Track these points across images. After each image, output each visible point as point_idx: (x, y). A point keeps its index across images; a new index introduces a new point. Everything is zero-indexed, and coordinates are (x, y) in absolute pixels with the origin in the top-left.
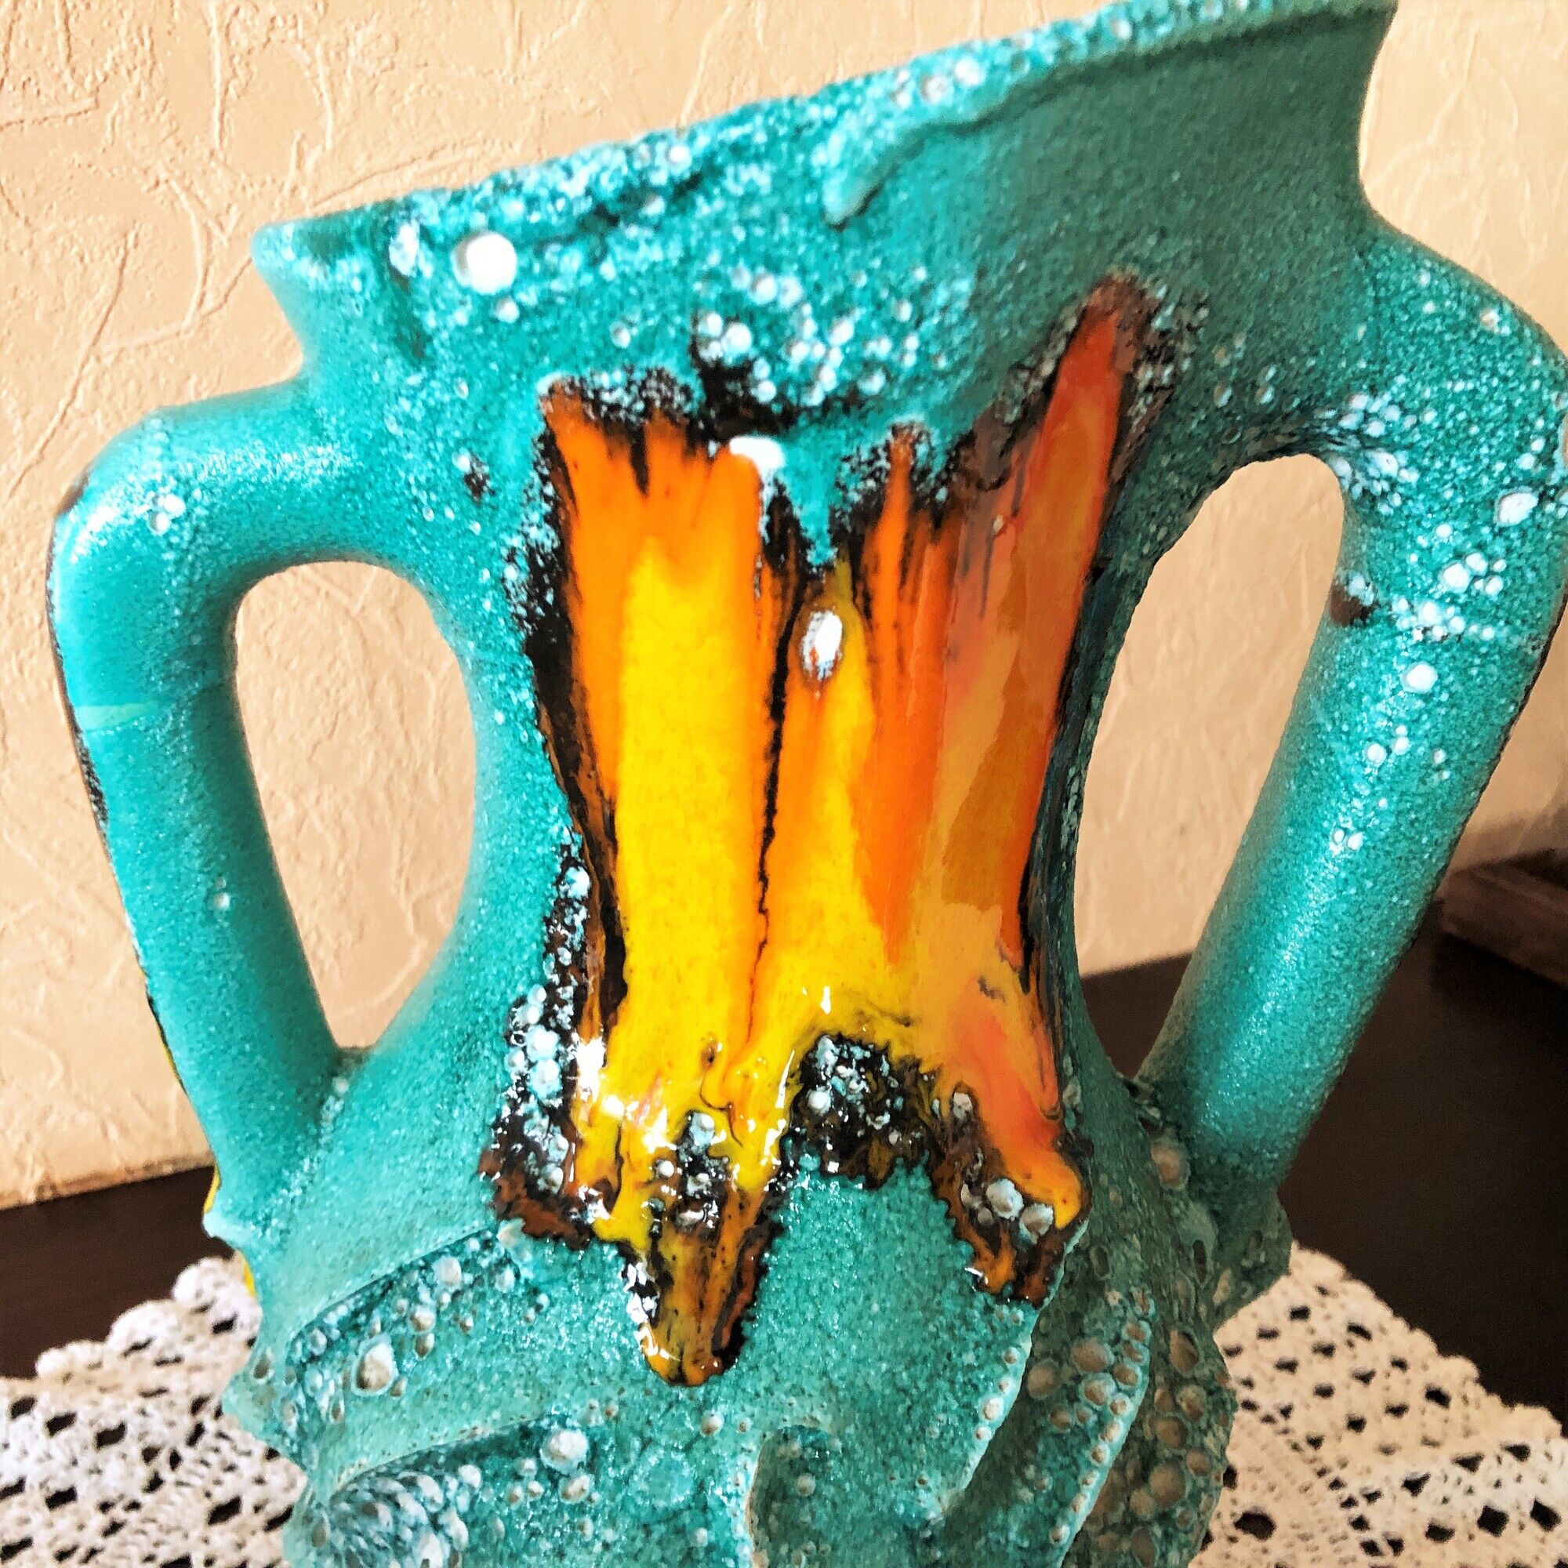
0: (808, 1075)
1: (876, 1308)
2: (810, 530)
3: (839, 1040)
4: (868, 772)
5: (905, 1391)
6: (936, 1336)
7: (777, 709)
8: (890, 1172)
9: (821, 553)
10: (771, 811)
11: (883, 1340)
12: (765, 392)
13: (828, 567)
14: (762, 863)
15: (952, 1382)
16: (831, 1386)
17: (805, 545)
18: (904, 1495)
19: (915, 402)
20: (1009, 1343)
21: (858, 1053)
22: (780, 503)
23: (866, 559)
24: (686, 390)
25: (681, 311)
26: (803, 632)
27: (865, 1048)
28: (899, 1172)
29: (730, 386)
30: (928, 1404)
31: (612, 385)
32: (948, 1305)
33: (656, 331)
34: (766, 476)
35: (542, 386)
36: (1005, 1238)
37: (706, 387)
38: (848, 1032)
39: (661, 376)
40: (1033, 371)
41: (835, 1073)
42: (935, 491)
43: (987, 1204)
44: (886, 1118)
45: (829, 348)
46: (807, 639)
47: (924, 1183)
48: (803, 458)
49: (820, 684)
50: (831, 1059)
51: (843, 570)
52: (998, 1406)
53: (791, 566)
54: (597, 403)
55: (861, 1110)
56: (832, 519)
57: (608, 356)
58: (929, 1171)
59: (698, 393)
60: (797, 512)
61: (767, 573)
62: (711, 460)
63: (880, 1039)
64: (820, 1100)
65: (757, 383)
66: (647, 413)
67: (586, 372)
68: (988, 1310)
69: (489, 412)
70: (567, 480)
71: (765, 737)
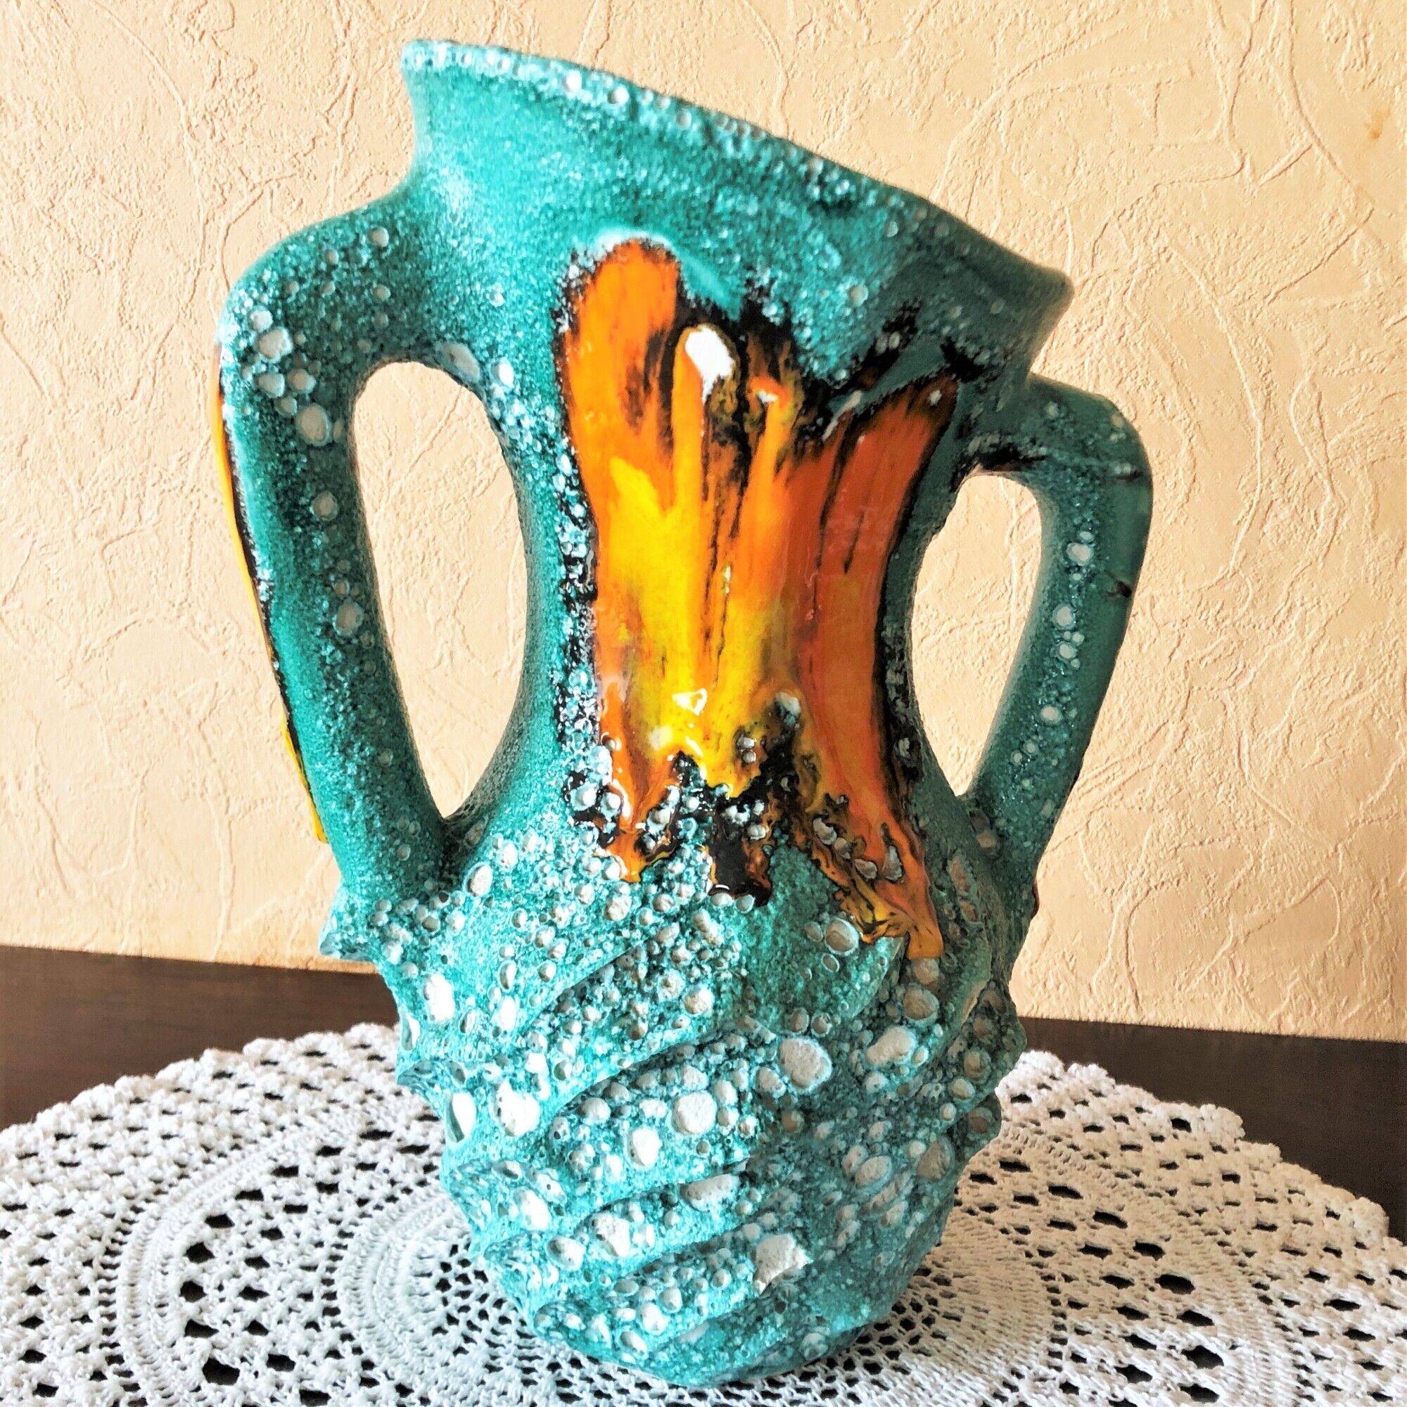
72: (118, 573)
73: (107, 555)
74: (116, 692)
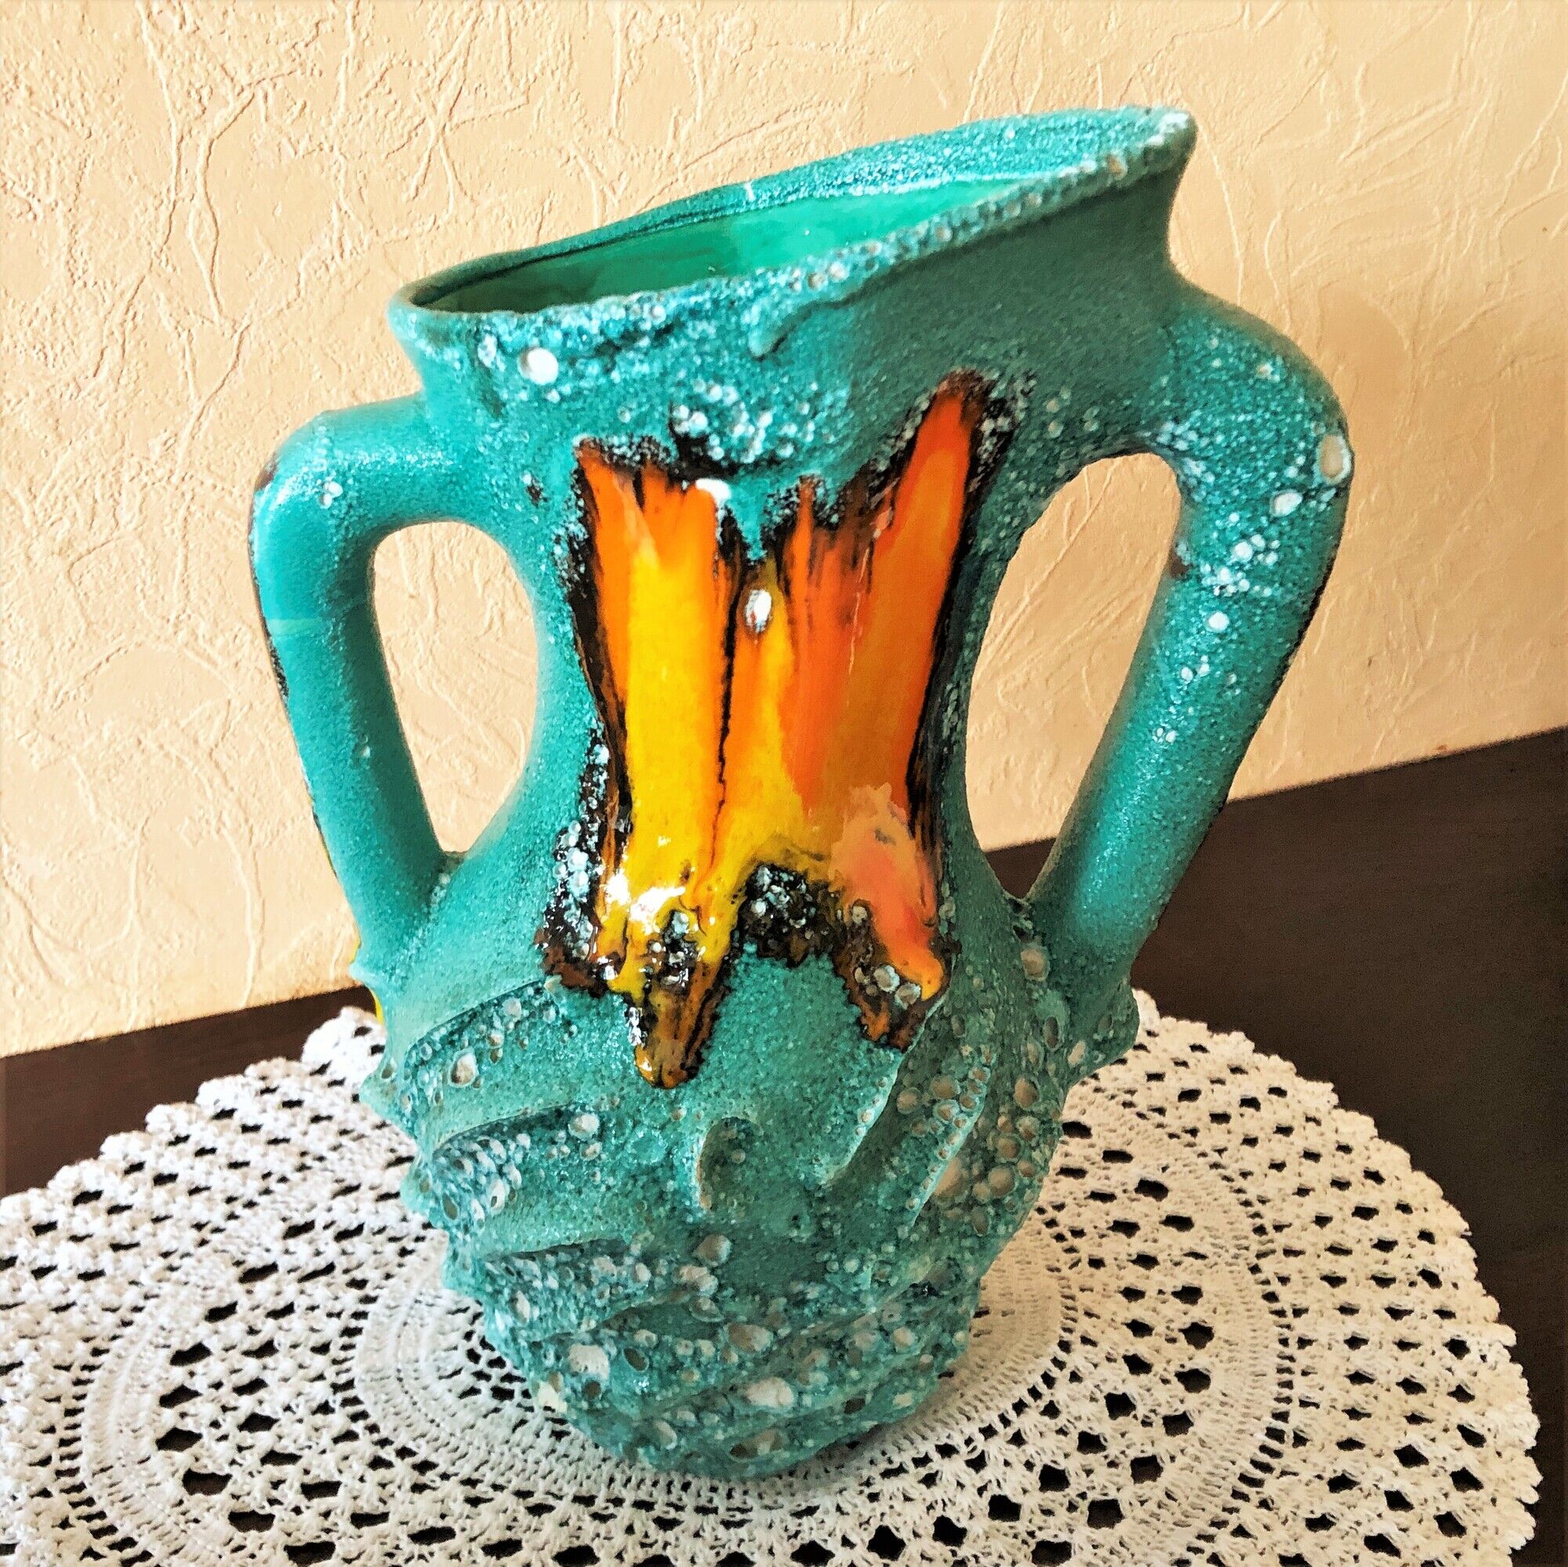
0: (751, 890)
1: (791, 1045)
2: (749, 538)
3: (773, 868)
4: (790, 694)
5: (809, 1100)
6: (832, 1066)
7: (730, 650)
8: (805, 956)
9: (755, 553)
10: (726, 716)
11: (796, 1066)
12: (717, 453)
13: (760, 561)
14: (721, 750)
15: (841, 1096)
16: (759, 1094)
17: (746, 547)
18: (805, 1168)
19: (814, 462)
20: (880, 1075)
21: (785, 877)
22: (729, 521)
23: (785, 557)
24: (666, 450)
25: (662, 404)
26: (746, 602)
27: (790, 874)
28: (811, 958)
29: (694, 450)
30: (824, 1111)
31: (619, 443)
32: (842, 1046)
33: (646, 414)
34: (719, 504)
35: (576, 441)
36: (884, 1005)
37: (679, 448)
38: (778, 864)
39: (650, 440)
40: (898, 437)
41: (769, 889)
42: (830, 516)
43: (874, 983)
44: (803, 921)
45: (757, 429)
46: (748, 607)
47: (828, 965)
48: (743, 494)
49: (757, 635)
50: (767, 880)
51: (771, 565)
52: (871, 1114)
53: (737, 560)
54: (611, 455)
55: (786, 915)
56: (763, 533)
57: (616, 427)
58: (832, 958)
59: (674, 453)
60: (739, 526)
61: (722, 564)
62: (684, 492)
63: (800, 869)
64: (760, 907)
65: (712, 448)
66: (642, 462)
67: (603, 436)
68: (869, 1051)
69: (542, 451)
70: (593, 499)
71: (721, 668)
72: (93, 594)
73: (75, 576)
74: (100, 737)
